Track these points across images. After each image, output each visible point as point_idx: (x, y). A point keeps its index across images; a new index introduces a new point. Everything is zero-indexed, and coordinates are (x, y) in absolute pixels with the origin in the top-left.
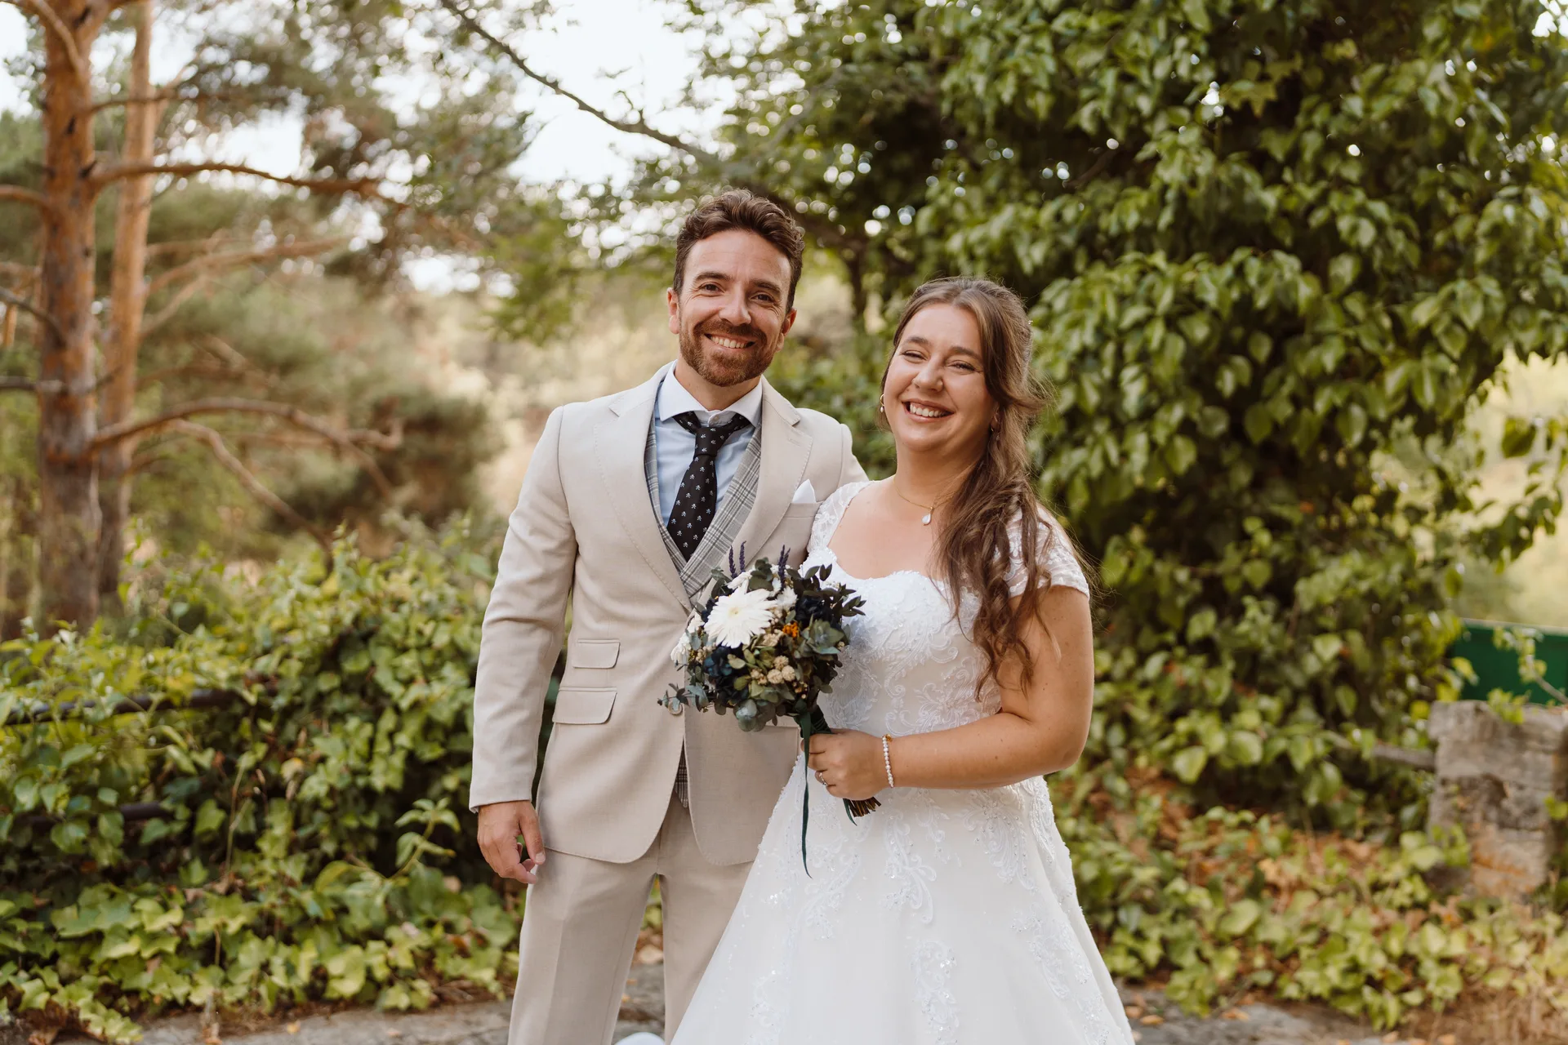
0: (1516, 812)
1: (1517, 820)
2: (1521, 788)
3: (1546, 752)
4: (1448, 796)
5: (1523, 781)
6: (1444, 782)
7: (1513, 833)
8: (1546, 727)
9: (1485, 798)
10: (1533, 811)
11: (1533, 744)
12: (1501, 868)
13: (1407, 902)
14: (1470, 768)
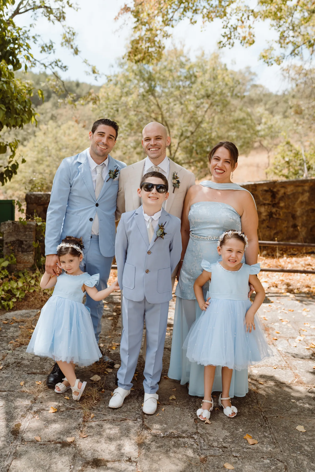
0: (26, 248)
1: (26, 249)
2: (26, 241)
3: (31, 231)
4: (8, 247)
5: (26, 240)
6: (7, 243)
7: (26, 253)
8: (31, 225)
9: (17, 245)
10: (30, 246)
11: (28, 230)
12: (23, 263)
13: (3, 276)
14: (13, 239)
